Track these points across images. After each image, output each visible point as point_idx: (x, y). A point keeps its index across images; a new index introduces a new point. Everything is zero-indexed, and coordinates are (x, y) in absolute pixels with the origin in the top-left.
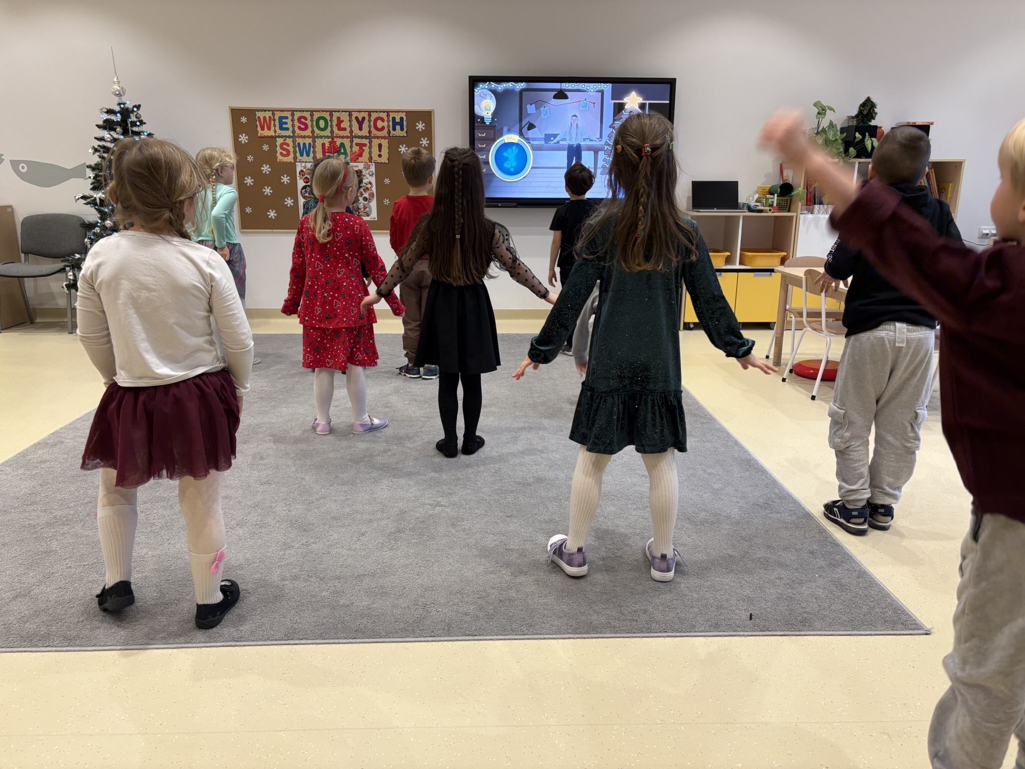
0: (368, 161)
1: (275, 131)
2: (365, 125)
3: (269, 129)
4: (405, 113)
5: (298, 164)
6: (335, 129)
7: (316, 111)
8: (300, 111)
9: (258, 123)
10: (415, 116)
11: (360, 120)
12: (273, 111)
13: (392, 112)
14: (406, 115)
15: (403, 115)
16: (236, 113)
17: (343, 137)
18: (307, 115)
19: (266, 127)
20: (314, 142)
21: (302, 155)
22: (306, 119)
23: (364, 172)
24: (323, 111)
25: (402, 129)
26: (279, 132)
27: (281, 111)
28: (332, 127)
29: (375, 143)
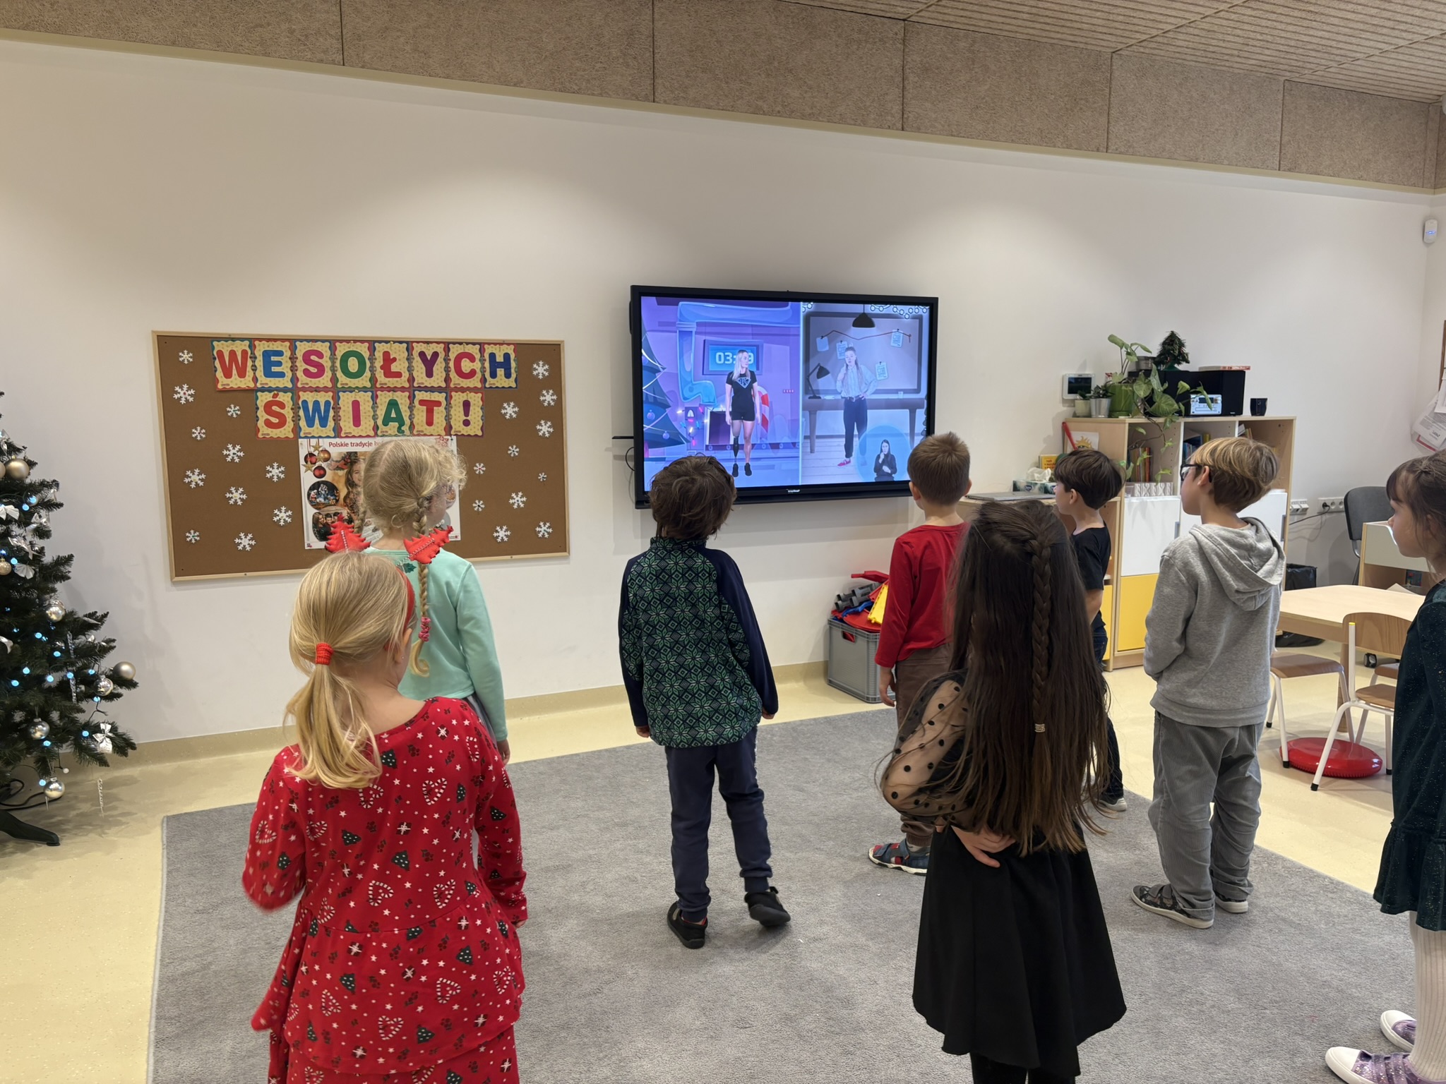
0: (443, 433)
1: (255, 379)
2: (439, 367)
3: (242, 374)
4: (512, 347)
5: (303, 443)
6: (380, 375)
7: (341, 341)
8: (308, 341)
9: (217, 363)
10: (531, 352)
11: (429, 358)
12: (252, 341)
13: (489, 344)
14: (514, 351)
15: (510, 350)
16: (168, 345)
17: (394, 389)
18: (324, 348)
19: (234, 372)
20: (336, 398)
21: (310, 423)
22: (320, 355)
24: (355, 341)
25: (508, 375)
26: (263, 380)
27: (268, 340)
28: (372, 369)
29: (458, 400)
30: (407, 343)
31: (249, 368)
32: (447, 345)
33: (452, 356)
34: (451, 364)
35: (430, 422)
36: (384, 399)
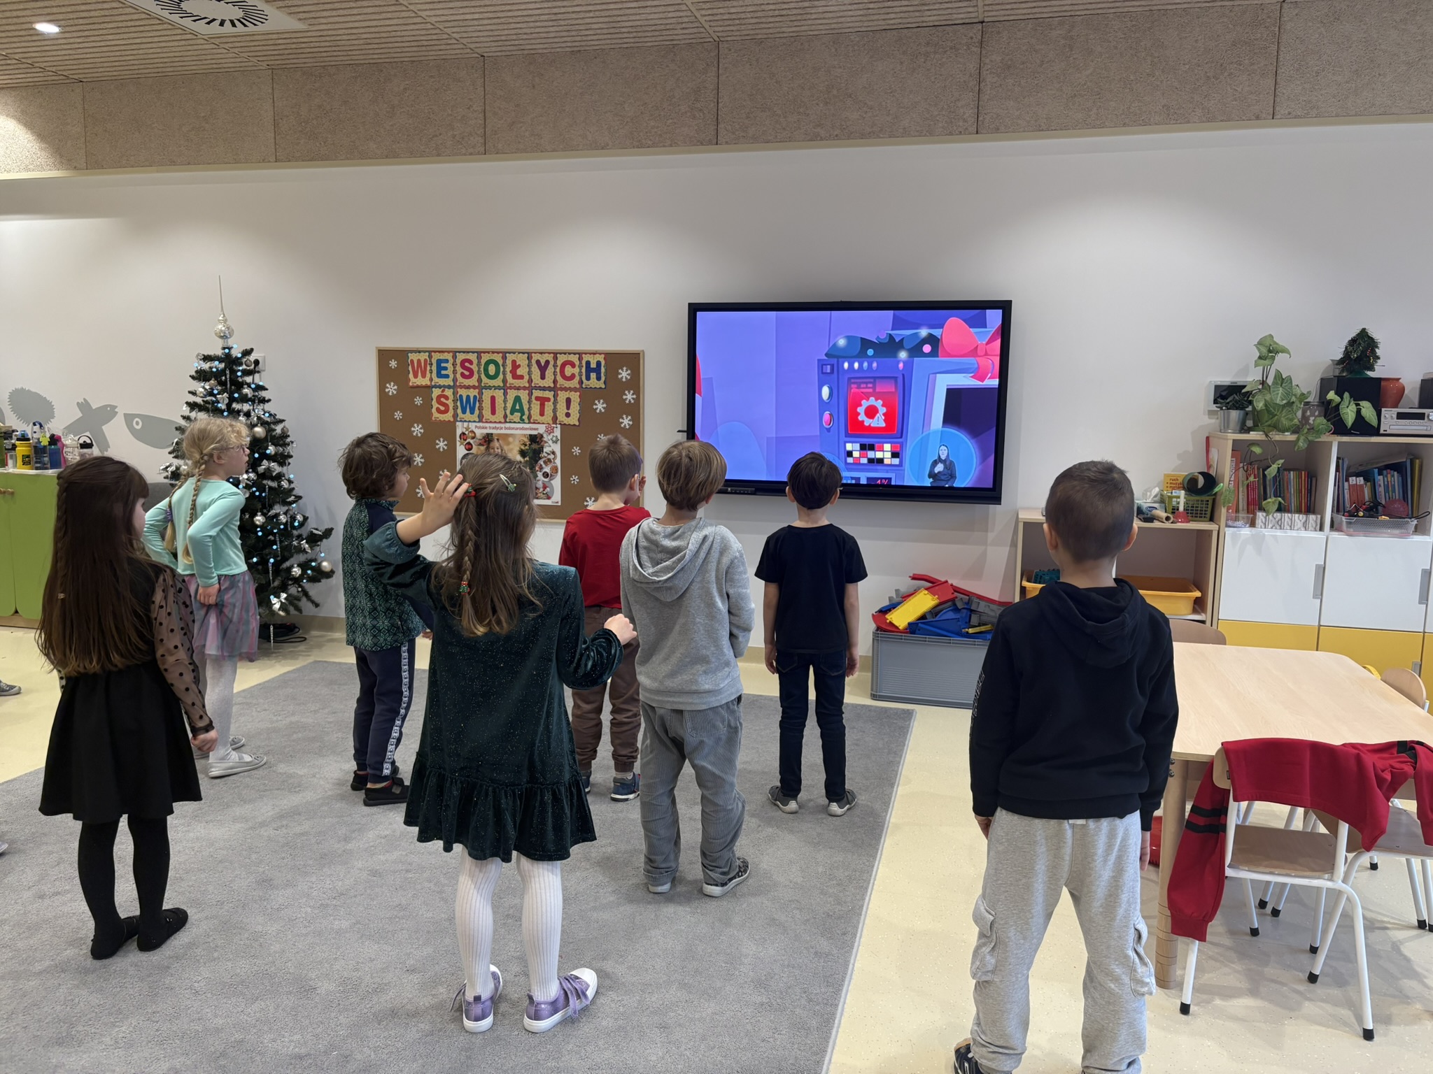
0: (551, 422)
1: (431, 380)
4: (603, 356)
5: (459, 424)
6: (509, 377)
7: (484, 352)
8: (464, 352)
10: (618, 359)
12: (430, 352)
13: (586, 354)
14: (605, 359)
15: (601, 358)
16: (384, 356)
17: (518, 388)
18: (473, 357)
19: (420, 374)
20: (481, 394)
21: (464, 412)
22: (471, 362)
23: (545, 439)
24: (493, 352)
25: (599, 378)
26: (437, 380)
27: (439, 352)
28: (504, 374)
29: (562, 398)
30: (528, 353)
31: (428, 372)
32: (555, 354)
33: (559, 363)
34: (558, 370)
35: (542, 414)
36: (512, 394)
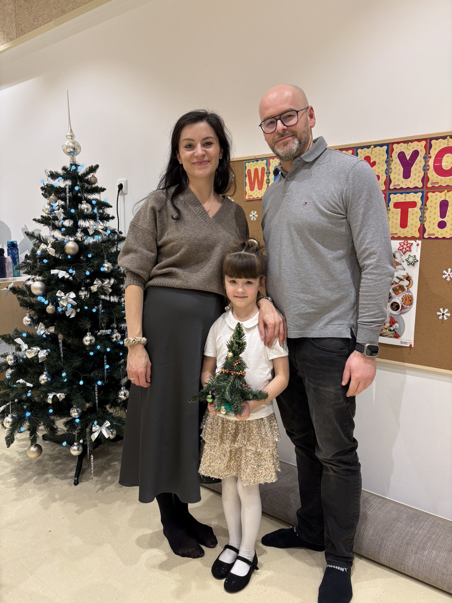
2: (417, 167)
3: (260, 188)
9: (247, 180)
11: (408, 158)
29: (434, 201)
30: (387, 145)
31: (265, 182)
32: (429, 141)
33: (434, 153)
35: (404, 225)
